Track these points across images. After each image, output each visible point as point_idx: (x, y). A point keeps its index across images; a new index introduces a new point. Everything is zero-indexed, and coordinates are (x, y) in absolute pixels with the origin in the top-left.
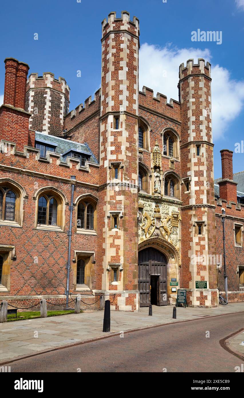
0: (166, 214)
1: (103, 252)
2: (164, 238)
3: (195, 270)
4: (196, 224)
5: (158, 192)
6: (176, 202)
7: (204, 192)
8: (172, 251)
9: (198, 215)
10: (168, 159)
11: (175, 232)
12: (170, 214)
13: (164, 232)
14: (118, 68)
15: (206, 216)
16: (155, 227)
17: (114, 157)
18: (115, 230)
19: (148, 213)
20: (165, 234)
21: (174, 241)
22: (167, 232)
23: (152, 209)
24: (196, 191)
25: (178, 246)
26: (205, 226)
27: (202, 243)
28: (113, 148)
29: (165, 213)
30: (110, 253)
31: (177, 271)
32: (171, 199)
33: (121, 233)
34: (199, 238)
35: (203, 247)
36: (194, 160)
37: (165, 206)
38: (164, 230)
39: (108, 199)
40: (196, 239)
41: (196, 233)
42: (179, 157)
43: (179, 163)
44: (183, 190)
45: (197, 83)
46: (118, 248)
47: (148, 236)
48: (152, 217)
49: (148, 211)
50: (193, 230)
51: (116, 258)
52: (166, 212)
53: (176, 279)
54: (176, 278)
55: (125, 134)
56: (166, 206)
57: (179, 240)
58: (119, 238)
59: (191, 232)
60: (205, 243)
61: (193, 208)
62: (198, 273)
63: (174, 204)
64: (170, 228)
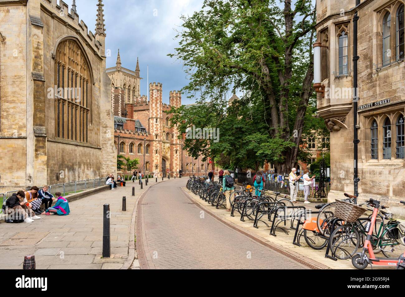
1: (153, 161)
2: (166, 155)
3: (175, 165)
4: (175, 150)
8: (167, 159)
9: (176, 147)
10: (167, 127)
12: (168, 147)
13: (166, 153)
14: (157, 103)
15: (179, 148)
17: (156, 132)
18: (156, 154)
24: (176, 139)
25: (169, 157)
26: (178, 151)
27: (177, 157)
28: (156, 129)
30: (155, 162)
32: (168, 141)
33: (159, 155)
35: (177, 158)
37: (166, 144)
39: (154, 145)
40: (175, 155)
42: (170, 126)
43: (170, 128)
44: (171, 138)
45: (177, 100)
46: (158, 160)
50: (174, 152)
51: (157, 163)
52: (166, 146)
55: (159, 125)
57: (170, 155)
58: (158, 157)
60: (178, 157)
61: (175, 145)
62: (176, 166)
63: (168, 143)
64: (167, 151)
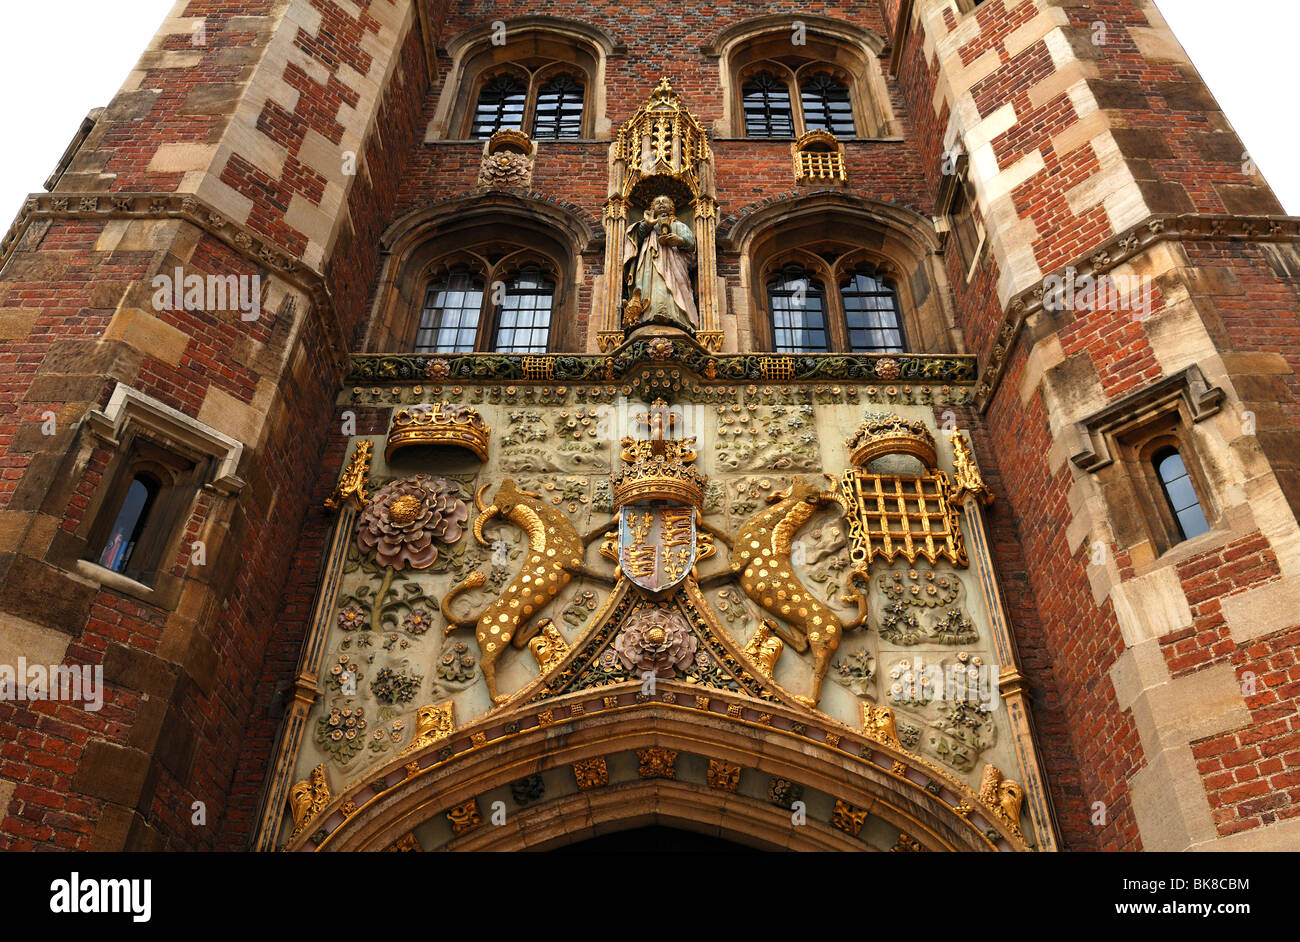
0: (774, 466)
2: (758, 691)
4: (1103, 445)
5: (650, 316)
6: (883, 366)
7: (1094, 155)
9: (1098, 356)
10: (780, 147)
11: (923, 619)
12: (835, 462)
13: (747, 637)
15: (1186, 316)
16: (619, 584)
19: (552, 485)
20: (774, 642)
22: (786, 624)
23: (599, 447)
24: (1025, 192)
26: (1217, 402)
29: (759, 462)
34: (1183, 575)
36: (955, 42)
37: (753, 413)
38: (760, 604)
40: (1152, 608)
41: (1123, 532)
42: (891, 118)
43: (892, 147)
47: (522, 679)
48: (600, 510)
49: (552, 469)
52: (769, 454)
56: (766, 411)
59: (1083, 555)
61: (1031, 322)
63: (869, 390)
64: (843, 579)
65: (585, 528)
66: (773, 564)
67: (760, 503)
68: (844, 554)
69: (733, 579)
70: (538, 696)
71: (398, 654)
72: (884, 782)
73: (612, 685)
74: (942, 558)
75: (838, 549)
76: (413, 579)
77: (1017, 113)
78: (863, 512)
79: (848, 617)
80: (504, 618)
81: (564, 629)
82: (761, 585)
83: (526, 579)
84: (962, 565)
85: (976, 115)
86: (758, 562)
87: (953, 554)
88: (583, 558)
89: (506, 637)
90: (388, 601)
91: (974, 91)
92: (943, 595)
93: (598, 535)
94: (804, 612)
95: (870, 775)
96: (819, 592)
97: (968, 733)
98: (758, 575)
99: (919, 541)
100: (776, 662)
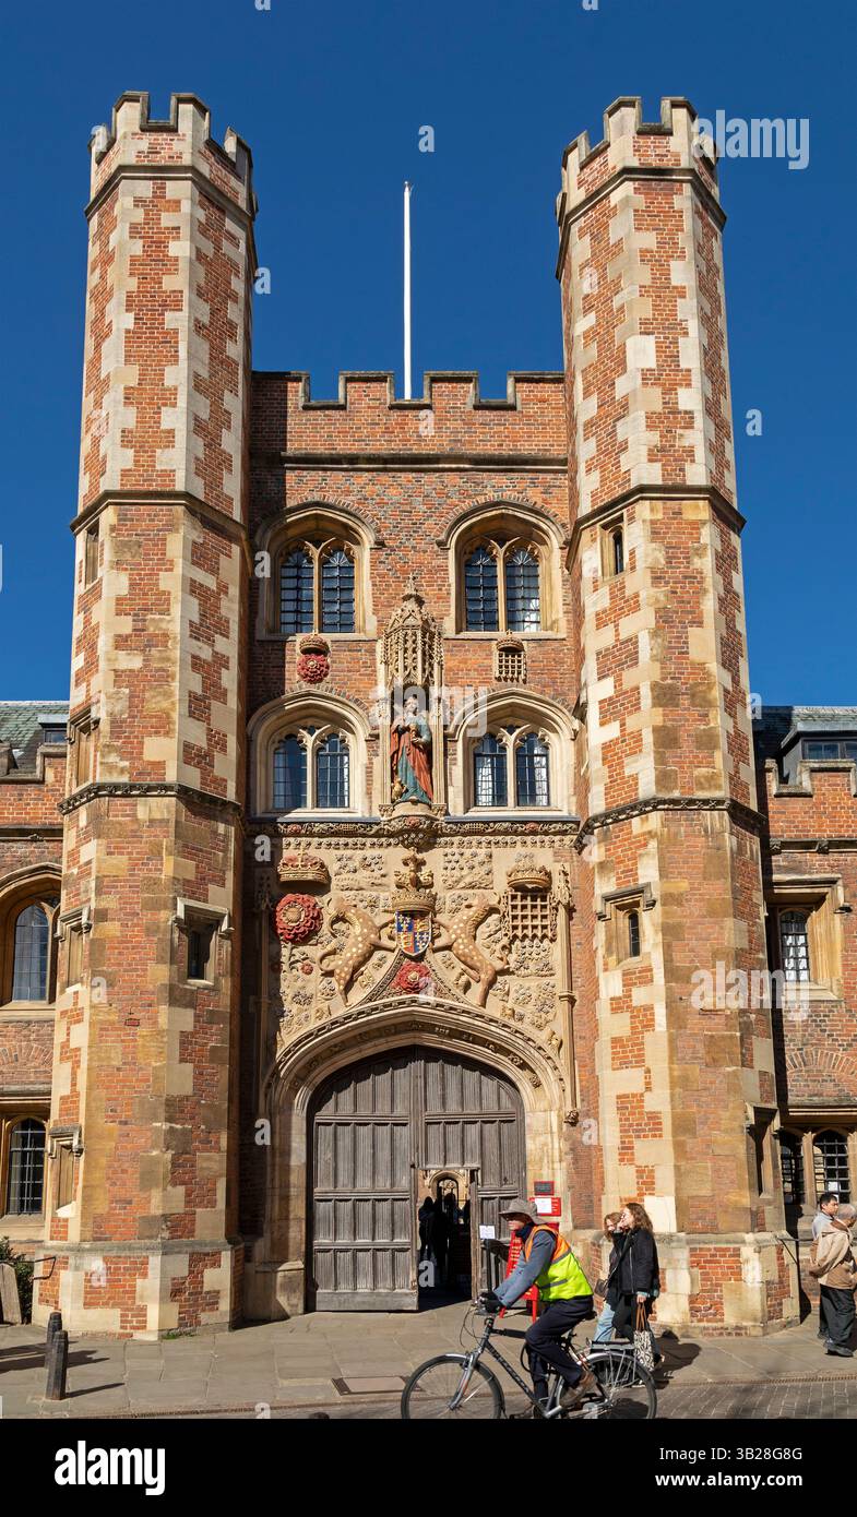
0: (469, 887)
2: (457, 1001)
3: (611, 1136)
4: (609, 910)
5: (407, 797)
7: (642, 739)
9: (618, 863)
11: (531, 964)
12: (499, 884)
13: (453, 974)
19: (360, 897)
20: (464, 978)
21: (530, 1007)
23: (385, 876)
25: (555, 1027)
29: (462, 885)
31: (556, 1146)
36: (595, 604)
37: (461, 854)
38: (459, 960)
41: (608, 950)
43: (556, 644)
44: (578, 764)
47: (357, 995)
48: (385, 911)
49: (362, 889)
50: (599, 938)
52: (469, 879)
53: (552, 1183)
54: (551, 1180)
57: (560, 997)
63: (522, 839)
64: (499, 946)
65: (379, 921)
66: (465, 941)
67: (463, 906)
68: (498, 935)
69: (448, 948)
70: (366, 1003)
71: (299, 983)
72: (506, 1034)
73: (396, 998)
74: (544, 936)
75: (496, 932)
76: (302, 948)
77: (615, 687)
78: (510, 913)
79: (499, 965)
80: (346, 969)
81: (373, 972)
82: (460, 952)
83: (354, 950)
84: (552, 940)
85: (596, 677)
86: (460, 941)
87: (550, 935)
88: (380, 938)
89: (348, 977)
90: (292, 959)
91: (598, 654)
92: (543, 954)
93: (386, 925)
94: (478, 964)
95: (504, 1033)
96: (486, 953)
97: (544, 1015)
98: (460, 947)
99: (535, 927)
100: (467, 987)
